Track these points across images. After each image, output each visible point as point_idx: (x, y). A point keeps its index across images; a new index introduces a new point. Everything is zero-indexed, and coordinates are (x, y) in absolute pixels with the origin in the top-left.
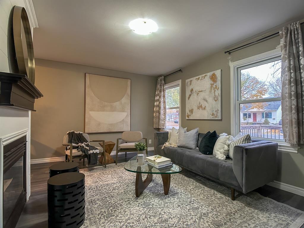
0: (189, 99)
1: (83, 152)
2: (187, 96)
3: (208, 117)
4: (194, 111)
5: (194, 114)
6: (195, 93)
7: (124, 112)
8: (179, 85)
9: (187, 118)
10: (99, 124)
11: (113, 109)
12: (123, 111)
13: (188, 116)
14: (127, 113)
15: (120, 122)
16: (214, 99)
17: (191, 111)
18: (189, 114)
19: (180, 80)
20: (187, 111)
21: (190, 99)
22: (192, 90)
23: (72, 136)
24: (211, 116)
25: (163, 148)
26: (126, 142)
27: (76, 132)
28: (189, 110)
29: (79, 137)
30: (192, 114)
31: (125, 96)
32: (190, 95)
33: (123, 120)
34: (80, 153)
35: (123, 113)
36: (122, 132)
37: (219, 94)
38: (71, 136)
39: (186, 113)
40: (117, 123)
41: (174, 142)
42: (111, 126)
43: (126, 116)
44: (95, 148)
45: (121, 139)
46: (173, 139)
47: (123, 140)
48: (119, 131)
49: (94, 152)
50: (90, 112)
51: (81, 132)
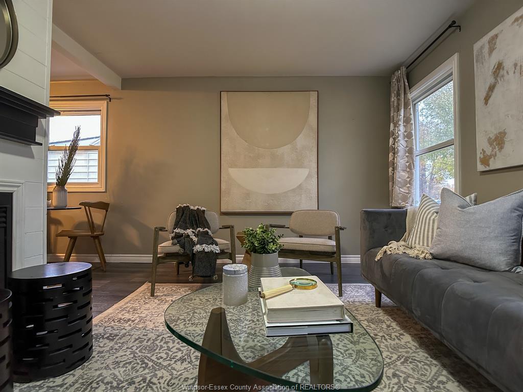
0: (486, 103)
1: (183, 246)
2: (480, 92)
4: (507, 139)
5: (508, 147)
6: (511, 73)
7: (302, 168)
9: (481, 168)
10: (248, 195)
11: (276, 163)
12: (301, 166)
13: (485, 161)
14: (308, 169)
15: (293, 190)
17: (499, 141)
18: (489, 151)
19: (456, 56)
20: (482, 144)
21: (490, 101)
22: (500, 66)
23: (183, 215)
25: (379, 257)
26: (301, 237)
27: (192, 207)
28: (489, 139)
29: (195, 218)
30: (501, 148)
31: (303, 132)
32: (492, 88)
33: (300, 187)
35: (301, 170)
36: (290, 214)
38: (181, 215)
39: (479, 151)
40: (284, 193)
41: (423, 243)
42: (272, 200)
43: (307, 177)
44: (209, 242)
45: (288, 228)
46: (418, 233)
47: (292, 230)
48: (290, 210)
49: (206, 250)
50: (229, 169)
51: (203, 208)
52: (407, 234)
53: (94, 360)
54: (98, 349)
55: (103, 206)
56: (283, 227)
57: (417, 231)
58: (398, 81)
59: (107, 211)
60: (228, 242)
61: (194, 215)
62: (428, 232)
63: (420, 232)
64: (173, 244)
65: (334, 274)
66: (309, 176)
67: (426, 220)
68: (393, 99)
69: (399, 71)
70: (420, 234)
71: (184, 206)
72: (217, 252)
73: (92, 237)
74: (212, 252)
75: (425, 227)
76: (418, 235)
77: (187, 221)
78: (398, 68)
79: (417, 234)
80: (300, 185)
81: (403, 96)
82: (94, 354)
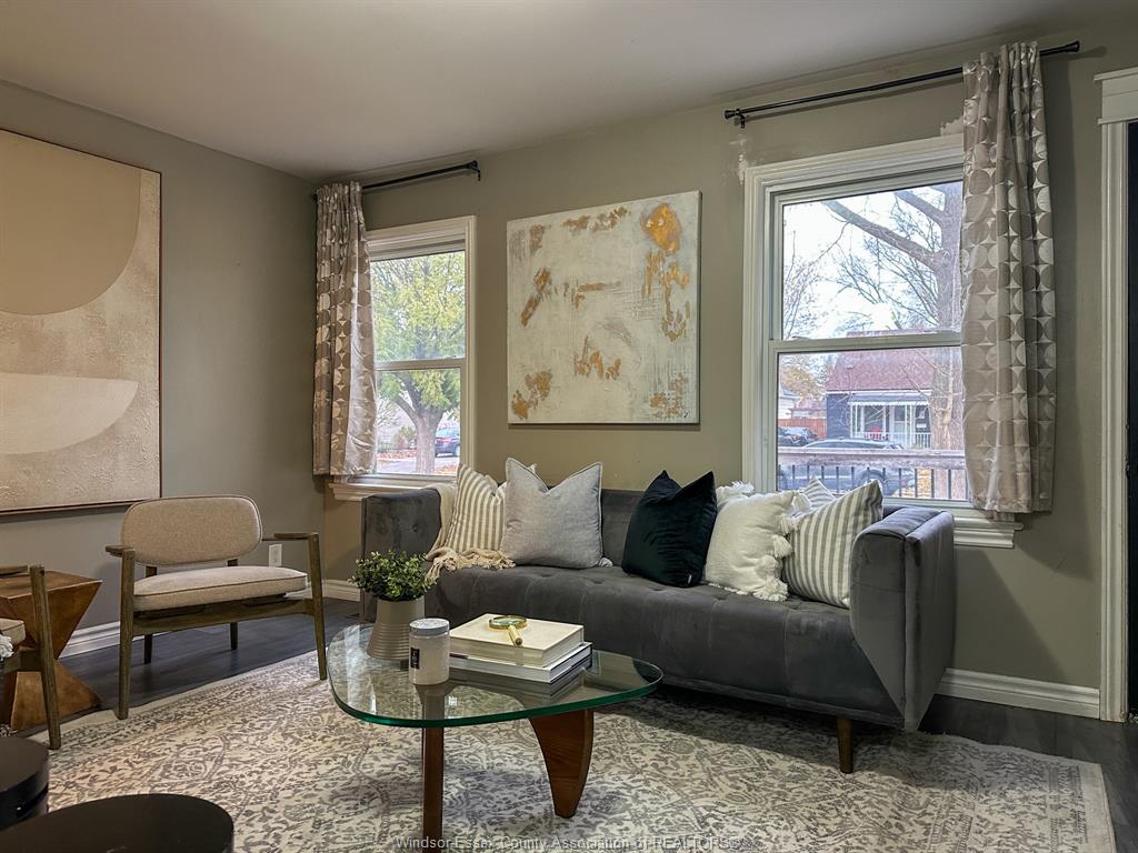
0: (525, 322)
2: (516, 301)
3: (632, 411)
4: (555, 382)
5: (553, 395)
6: (561, 293)
7: (118, 377)
8: (463, 241)
9: (513, 418)
12: (116, 374)
13: (521, 409)
16: (665, 328)
17: (542, 383)
18: (526, 395)
19: (472, 220)
20: (516, 382)
21: (531, 322)
22: (545, 277)
24: (647, 406)
25: (432, 578)
26: (153, 572)
28: (528, 377)
30: (546, 395)
31: (121, 278)
32: (533, 304)
35: (112, 383)
37: (687, 305)
39: (511, 393)
40: (69, 448)
42: (27, 472)
43: (132, 406)
52: (442, 532)
80: (112, 426)
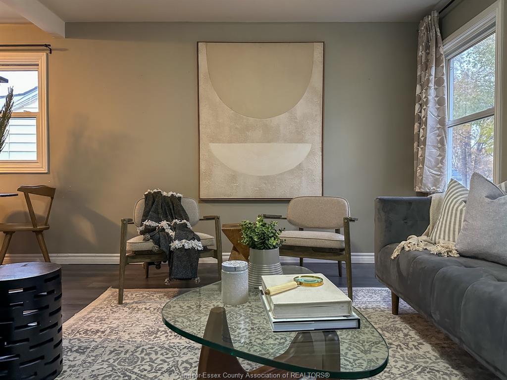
1: (157, 242)
10: (234, 177)
11: (270, 136)
12: (301, 141)
14: (310, 145)
15: (291, 172)
23: (153, 203)
25: (395, 255)
26: (301, 229)
27: (165, 194)
29: (169, 206)
31: (304, 96)
33: (300, 167)
34: (150, 245)
35: (300, 145)
36: (287, 201)
38: (150, 203)
40: (281, 174)
41: (449, 237)
42: (265, 183)
43: (309, 154)
44: (191, 237)
45: (286, 219)
46: (444, 226)
47: (290, 222)
48: (288, 196)
49: (187, 247)
50: (210, 144)
51: (179, 195)
52: (430, 227)
53: (66, 374)
54: (68, 363)
55: (48, 192)
56: (279, 217)
57: (442, 224)
58: (428, 29)
59: (52, 198)
60: (212, 237)
61: (168, 203)
62: (455, 224)
63: (446, 225)
64: (145, 240)
65: (343, 276)
66: (312, 153)
67: (452, 210)
68: (421, 53)
69: (430, 16)
70: (445, 227)
71: (155, 192)
72: (200, 249)
73: (33, 232)
74: (193, 248)
75: (451, 219)
76: (443, 228)
77: (160, 211)
78: (427, 12)
79: (441, 227)
80: (300, 164)
81: (434, 50)
82: (65, 368)
